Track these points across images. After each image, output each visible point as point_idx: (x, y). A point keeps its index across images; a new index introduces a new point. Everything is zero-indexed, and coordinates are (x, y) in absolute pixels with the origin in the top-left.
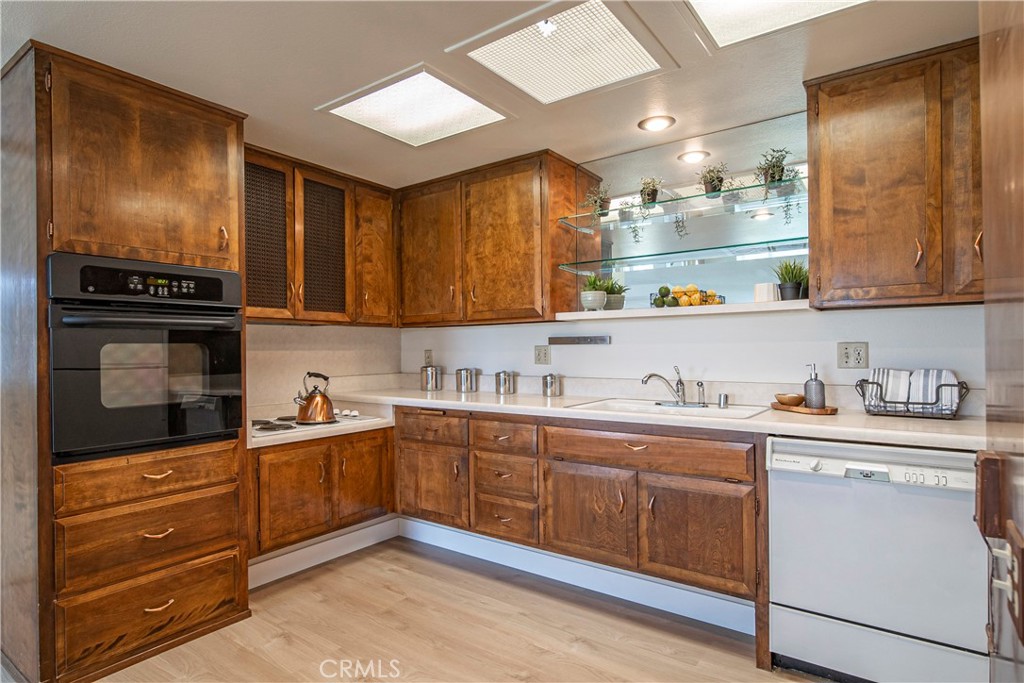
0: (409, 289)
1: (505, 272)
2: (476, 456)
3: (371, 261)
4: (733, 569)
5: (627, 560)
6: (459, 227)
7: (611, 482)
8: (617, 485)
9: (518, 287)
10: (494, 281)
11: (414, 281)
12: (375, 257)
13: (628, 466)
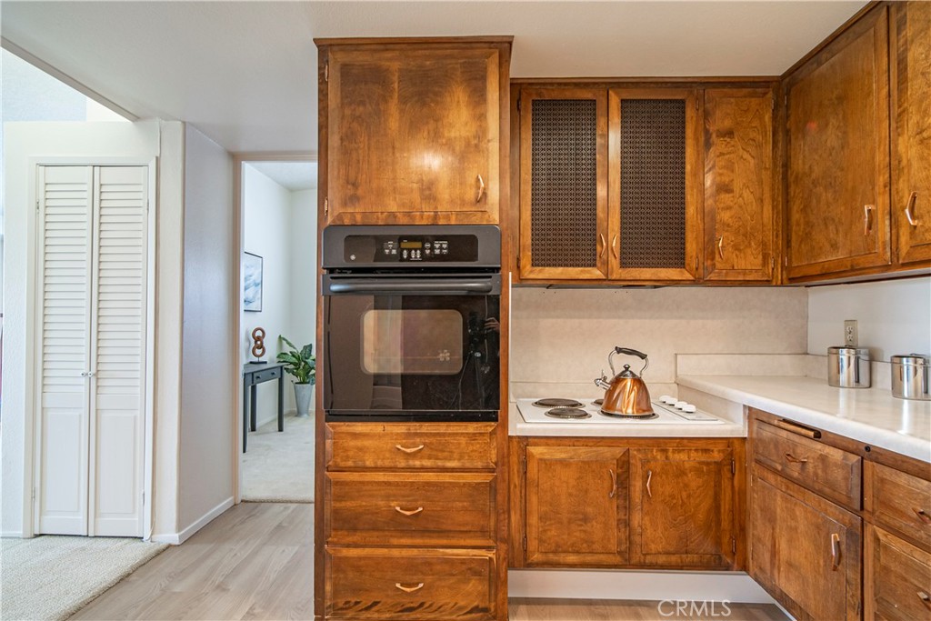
0: (798, 225)
3: (731, 191)
6: (884, 92)
11: (804, 210)
12: (737, 186)
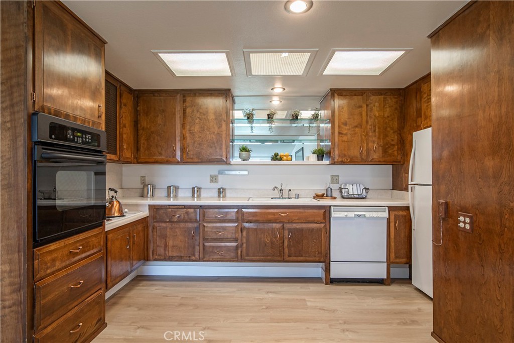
0: (143, 144)
1: (207, 141)
2: (204, 226)
4: (319, 253)
5: (279, 259)
6: (179, 116)
7: (273, 229)
8: (276, 230)
9: (214, 148)
10: (200, 144)
12: (127, 125)
13: (280, 222)
